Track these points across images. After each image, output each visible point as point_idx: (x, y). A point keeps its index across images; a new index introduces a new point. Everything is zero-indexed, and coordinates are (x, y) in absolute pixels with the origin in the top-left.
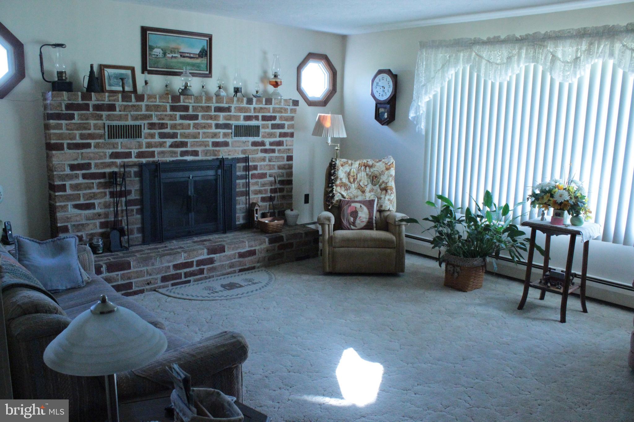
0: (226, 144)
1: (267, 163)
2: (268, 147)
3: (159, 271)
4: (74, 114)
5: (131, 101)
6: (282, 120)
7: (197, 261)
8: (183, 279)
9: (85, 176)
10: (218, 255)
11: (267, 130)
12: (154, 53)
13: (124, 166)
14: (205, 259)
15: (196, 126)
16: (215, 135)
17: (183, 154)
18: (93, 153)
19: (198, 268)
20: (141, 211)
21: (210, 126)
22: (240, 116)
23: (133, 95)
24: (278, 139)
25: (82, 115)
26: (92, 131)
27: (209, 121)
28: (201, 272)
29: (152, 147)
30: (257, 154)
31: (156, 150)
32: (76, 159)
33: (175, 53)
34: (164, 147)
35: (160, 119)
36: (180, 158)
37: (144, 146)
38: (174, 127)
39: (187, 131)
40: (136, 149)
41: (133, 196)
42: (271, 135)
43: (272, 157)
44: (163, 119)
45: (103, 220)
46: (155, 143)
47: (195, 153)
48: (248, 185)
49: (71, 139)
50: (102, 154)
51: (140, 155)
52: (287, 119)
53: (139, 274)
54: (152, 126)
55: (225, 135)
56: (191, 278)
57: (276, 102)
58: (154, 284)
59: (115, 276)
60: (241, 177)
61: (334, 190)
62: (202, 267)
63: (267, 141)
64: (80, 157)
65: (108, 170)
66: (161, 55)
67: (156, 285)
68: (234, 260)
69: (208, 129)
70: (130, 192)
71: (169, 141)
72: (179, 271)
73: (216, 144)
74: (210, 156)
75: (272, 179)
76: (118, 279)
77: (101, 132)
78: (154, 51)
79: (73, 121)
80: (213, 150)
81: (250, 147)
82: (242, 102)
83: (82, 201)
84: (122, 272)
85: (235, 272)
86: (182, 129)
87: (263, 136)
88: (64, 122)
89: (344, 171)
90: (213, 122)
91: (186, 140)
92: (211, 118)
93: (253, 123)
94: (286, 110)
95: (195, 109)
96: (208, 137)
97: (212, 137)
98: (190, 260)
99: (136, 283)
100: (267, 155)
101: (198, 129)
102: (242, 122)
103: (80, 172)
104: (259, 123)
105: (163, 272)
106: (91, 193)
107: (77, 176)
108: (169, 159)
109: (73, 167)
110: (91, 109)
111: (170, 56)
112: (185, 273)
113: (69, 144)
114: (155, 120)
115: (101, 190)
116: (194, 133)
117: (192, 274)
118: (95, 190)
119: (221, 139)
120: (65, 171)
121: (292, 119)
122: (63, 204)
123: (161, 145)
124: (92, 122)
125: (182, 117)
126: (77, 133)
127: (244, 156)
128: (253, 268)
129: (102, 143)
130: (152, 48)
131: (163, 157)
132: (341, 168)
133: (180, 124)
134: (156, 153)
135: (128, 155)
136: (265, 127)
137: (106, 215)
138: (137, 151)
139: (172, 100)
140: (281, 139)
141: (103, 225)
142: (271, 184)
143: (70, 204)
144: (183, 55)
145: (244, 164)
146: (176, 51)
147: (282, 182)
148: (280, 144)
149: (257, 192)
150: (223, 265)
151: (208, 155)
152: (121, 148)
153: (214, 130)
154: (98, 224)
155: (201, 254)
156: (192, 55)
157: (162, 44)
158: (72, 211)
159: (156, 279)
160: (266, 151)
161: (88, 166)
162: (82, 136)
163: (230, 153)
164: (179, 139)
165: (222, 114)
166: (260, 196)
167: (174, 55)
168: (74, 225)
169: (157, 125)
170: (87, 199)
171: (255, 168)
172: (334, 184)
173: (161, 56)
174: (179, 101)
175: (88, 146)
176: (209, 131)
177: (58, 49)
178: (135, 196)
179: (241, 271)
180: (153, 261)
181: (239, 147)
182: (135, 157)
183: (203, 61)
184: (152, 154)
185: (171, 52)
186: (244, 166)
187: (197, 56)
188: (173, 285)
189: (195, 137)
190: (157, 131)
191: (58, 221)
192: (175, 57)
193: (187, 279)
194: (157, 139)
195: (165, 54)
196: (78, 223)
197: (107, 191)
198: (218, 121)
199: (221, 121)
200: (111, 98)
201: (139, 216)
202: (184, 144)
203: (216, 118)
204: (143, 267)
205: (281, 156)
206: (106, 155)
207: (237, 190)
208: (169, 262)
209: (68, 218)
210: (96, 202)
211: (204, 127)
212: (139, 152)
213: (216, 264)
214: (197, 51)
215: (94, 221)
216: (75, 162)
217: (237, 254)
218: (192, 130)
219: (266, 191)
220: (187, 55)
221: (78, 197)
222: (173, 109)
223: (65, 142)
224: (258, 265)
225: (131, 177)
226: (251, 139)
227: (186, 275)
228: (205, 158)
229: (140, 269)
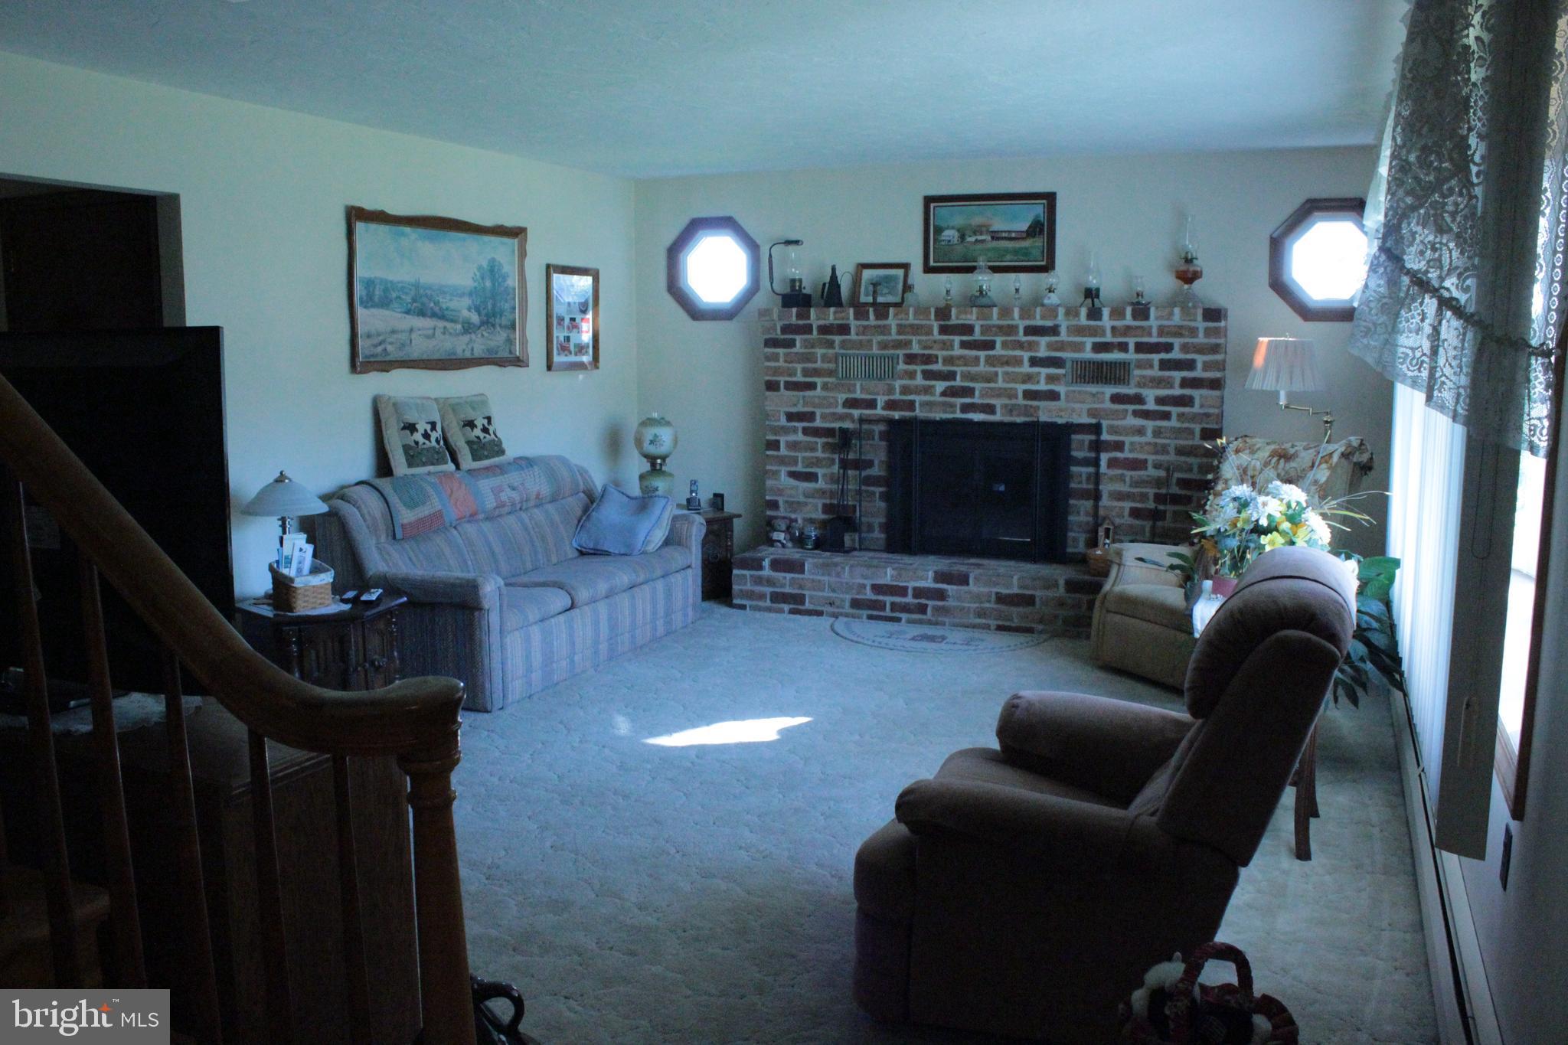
0: (1054, 396)
1: (1149, 437)
2: (1151, 405)
3: (849, 588)
4: (795, 340)
5: (868, 319)
6: (1187, 352)
7: (915, 589)
8: (888, 613)
9: (806, 431)
10: (955, 587)
11: (1148, 372)
12: (943, 238)
13: (862, 420)
14: (929, 589)
15: (990, 361)
16: (1028, 378)
17: (966, 408)
18: (819, 397)
19: (917, 601)
20: (885, 497)
21: (1018, 362)
22: (1083, 344)
23: (871, 309)
24: (1177, 391)
25: (805, 340)
26: (819, 365)
27: (1018, 353)
28: (922, 609)
29: (911, 394)
30: (1125, 418)
31: (918, 399)
32: (795, 405)
33: (981, 234)
34: (933, 394)
35: (925, 348)
36: (959, 415)
37: (898, 390)
38: (949, 360)
39: (973, 369)
40: (883, 394)
41: (876, 471)
42: (1158, 382)
43: (1160, 427)
44: (931, 348)
45: (828, 501)
46: (917, 386)
47: (990, 409)
48: (1097, 478)
49: (790, 375)
50: (832, 400)
51: (891, 405)
52: (1201, 350)
53: (818, 586)
54: (911, 359)
55: (1051, 379)
56: (904, 616)
57: (1160, 313)
58: (838, 607)
59: (781, 579)
60: (1085, 462)
61: (1209, 503)
62: (923, 601)
63: (1150, 394)
64: (801, 401)
65: (837, 425)
66: (955, 240)
67: (841, 610)
68: (987, 605)
69: (1014, 367)
70: (870, 464)
71: (940, 386)
72: (881, 598)
73: (1030, 395)
74: (1018, 415)
75: (1162, 473)
76: (785, 584)
77: (832, 366)
78: (943, 234)
79: (794, 350)
80: (1026, 406)
81: (1108, 405)
82: (1077, 315)
83: (800, 468)
84: (792, 575)
85: (987, 627)
86: (965, 365)
87: (1139, 383)
88: (781, 351)
89: (1237, 462)
90: (1026, 356)
91: (971, 385)
92: (1020, 345)
93: (1115, 356)
94: (1193, 332)
95: (986, 330)
96: (1014, 381)
97: (1024, 382)
98: (901, 584)
99: (811, 597)
100: (1150, 425)
101: (994, 366)
102: (1088, 354)
103: (800, 425)
104: (1131, 356)
105: (854, 591)
106: (812, 457)
107: (795, 430)
108: (938, 415)
109: (791, 417)
110: (815, 332)
111: (972, 239)
112: (893, 604)
113: (786, 383)
114: (916, 349)
115: (827, 455)
116: (986, 372)
117: (905, 608)
118: (819, 454)
119: (1042, 386)
120: (779, 420)
121: (1215, 349)
122: (774, 468)
123: (928, 390)
124: (820, 352)
125: (964, 345)
126: (799, 367)
127: (1094, 421)
128: (1029, 630)
129: (832, 383)
130: (939, 230)
131: (930, 411)
132: (1234, 456)
133: (960, 357)
134: (917, 405)
135: (871, 404)
136: (1140, 365)
137: (832, 494)
138: (886, 398)
139: (936, 316)
140: (1187, 392)
141: (827, 508)
142: (1158, 483)
143: (784, 470)
144: (996, 236)
145: (1093, 437)
146: (984, 229)
147: (1184, 483)
148: (1184, 401)
149: (1120, 496)
150: (964, 608)
151: (1015, 413)
152: (861, 392)
153: (1026, 368)
154: (820, 507)
155: (922, 578)
156: (1013, 235)
157: (959, 220)
158: (785, 480)
159: (843, 600)
160: (1146, 415)
161: (809, 417)
162: (806, 372)
163: (1063, 414)
164: (958, 382)
165: (1043, 341)
166: (1127, 505)
167: (980, 238)
168: (787, 502)
169: (919, 358)
170: (807, 466)
171: (1119, 446)
172: (1212, 491)
173: (956, 242)
174: (949, 318)
175: (811, 386)
176: (1017, 370)
177: (791, 248)
178: (880, 471)
179: (1000, 628)
180: (839, 569)
181: (1084, 402)
182: (883, 408)
183: (1037, 243)
184: (911, 405)
185: (975, 233)
186: (1091, 442)
187: (1024, 235)
188: (870, 617)
189: (989, 381)
190: (919, 368)
191: (767, 492)
192: (982, 241)
193: (894, 615)
194: (919, 381)
195: (962, 237)
196: (792, 500)
197: (836, 457)
198: (1036, 351)
199: (1042, 352)
200: (837, 315)
201: (883, 505)
202: (968, 392)
203: (1031, 346)
204: (823, 575)
205: (1186, 429)
206: (837, 402)
207: (1073, 485)
208: (865, 577)
209: (779, 489)
210: (820, 472)
211: (1007, 363)
212: (890, 400)
213: (950, 603)
214: (1023, 226)
215: (815, 501)
216: (794, 410)
217: (994, 596)
218: (982, 368)
219: (1144, 497)
220: (1004, 235)
221: (795, 461)
222: (944, 330)
223: (782, 380)
224: (1040, 627)
225: (873, 439)
226: (1109, 390)
227: (894, 607)
228: (1007, 419)
229: (819, 578)
